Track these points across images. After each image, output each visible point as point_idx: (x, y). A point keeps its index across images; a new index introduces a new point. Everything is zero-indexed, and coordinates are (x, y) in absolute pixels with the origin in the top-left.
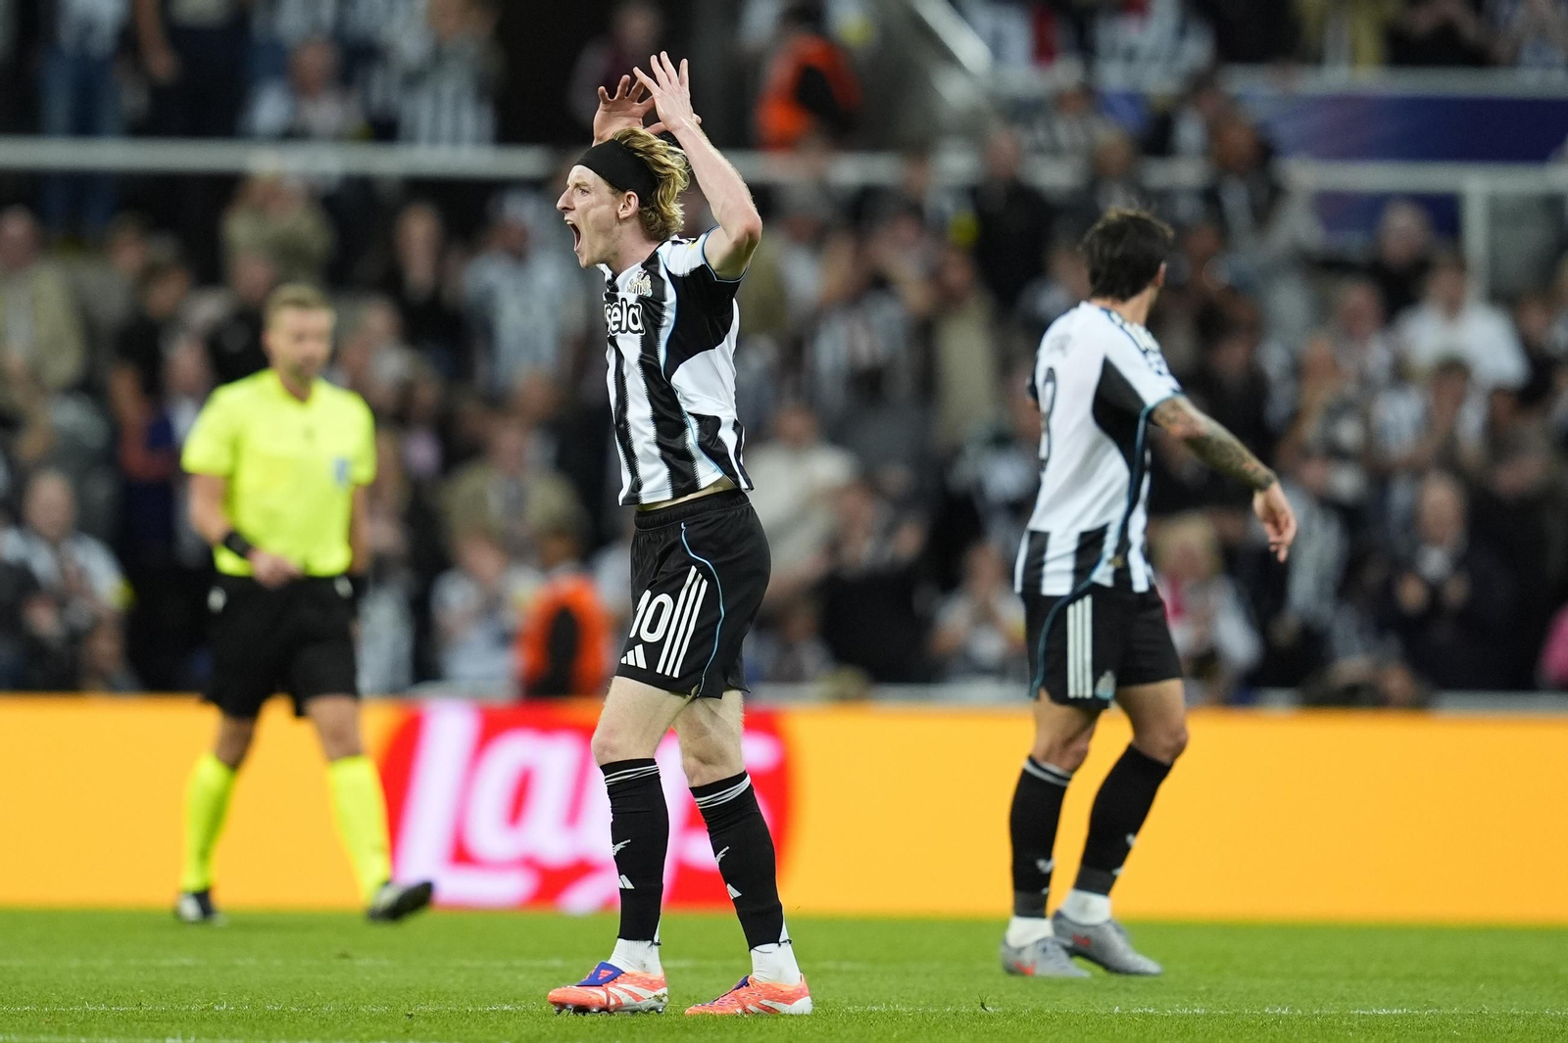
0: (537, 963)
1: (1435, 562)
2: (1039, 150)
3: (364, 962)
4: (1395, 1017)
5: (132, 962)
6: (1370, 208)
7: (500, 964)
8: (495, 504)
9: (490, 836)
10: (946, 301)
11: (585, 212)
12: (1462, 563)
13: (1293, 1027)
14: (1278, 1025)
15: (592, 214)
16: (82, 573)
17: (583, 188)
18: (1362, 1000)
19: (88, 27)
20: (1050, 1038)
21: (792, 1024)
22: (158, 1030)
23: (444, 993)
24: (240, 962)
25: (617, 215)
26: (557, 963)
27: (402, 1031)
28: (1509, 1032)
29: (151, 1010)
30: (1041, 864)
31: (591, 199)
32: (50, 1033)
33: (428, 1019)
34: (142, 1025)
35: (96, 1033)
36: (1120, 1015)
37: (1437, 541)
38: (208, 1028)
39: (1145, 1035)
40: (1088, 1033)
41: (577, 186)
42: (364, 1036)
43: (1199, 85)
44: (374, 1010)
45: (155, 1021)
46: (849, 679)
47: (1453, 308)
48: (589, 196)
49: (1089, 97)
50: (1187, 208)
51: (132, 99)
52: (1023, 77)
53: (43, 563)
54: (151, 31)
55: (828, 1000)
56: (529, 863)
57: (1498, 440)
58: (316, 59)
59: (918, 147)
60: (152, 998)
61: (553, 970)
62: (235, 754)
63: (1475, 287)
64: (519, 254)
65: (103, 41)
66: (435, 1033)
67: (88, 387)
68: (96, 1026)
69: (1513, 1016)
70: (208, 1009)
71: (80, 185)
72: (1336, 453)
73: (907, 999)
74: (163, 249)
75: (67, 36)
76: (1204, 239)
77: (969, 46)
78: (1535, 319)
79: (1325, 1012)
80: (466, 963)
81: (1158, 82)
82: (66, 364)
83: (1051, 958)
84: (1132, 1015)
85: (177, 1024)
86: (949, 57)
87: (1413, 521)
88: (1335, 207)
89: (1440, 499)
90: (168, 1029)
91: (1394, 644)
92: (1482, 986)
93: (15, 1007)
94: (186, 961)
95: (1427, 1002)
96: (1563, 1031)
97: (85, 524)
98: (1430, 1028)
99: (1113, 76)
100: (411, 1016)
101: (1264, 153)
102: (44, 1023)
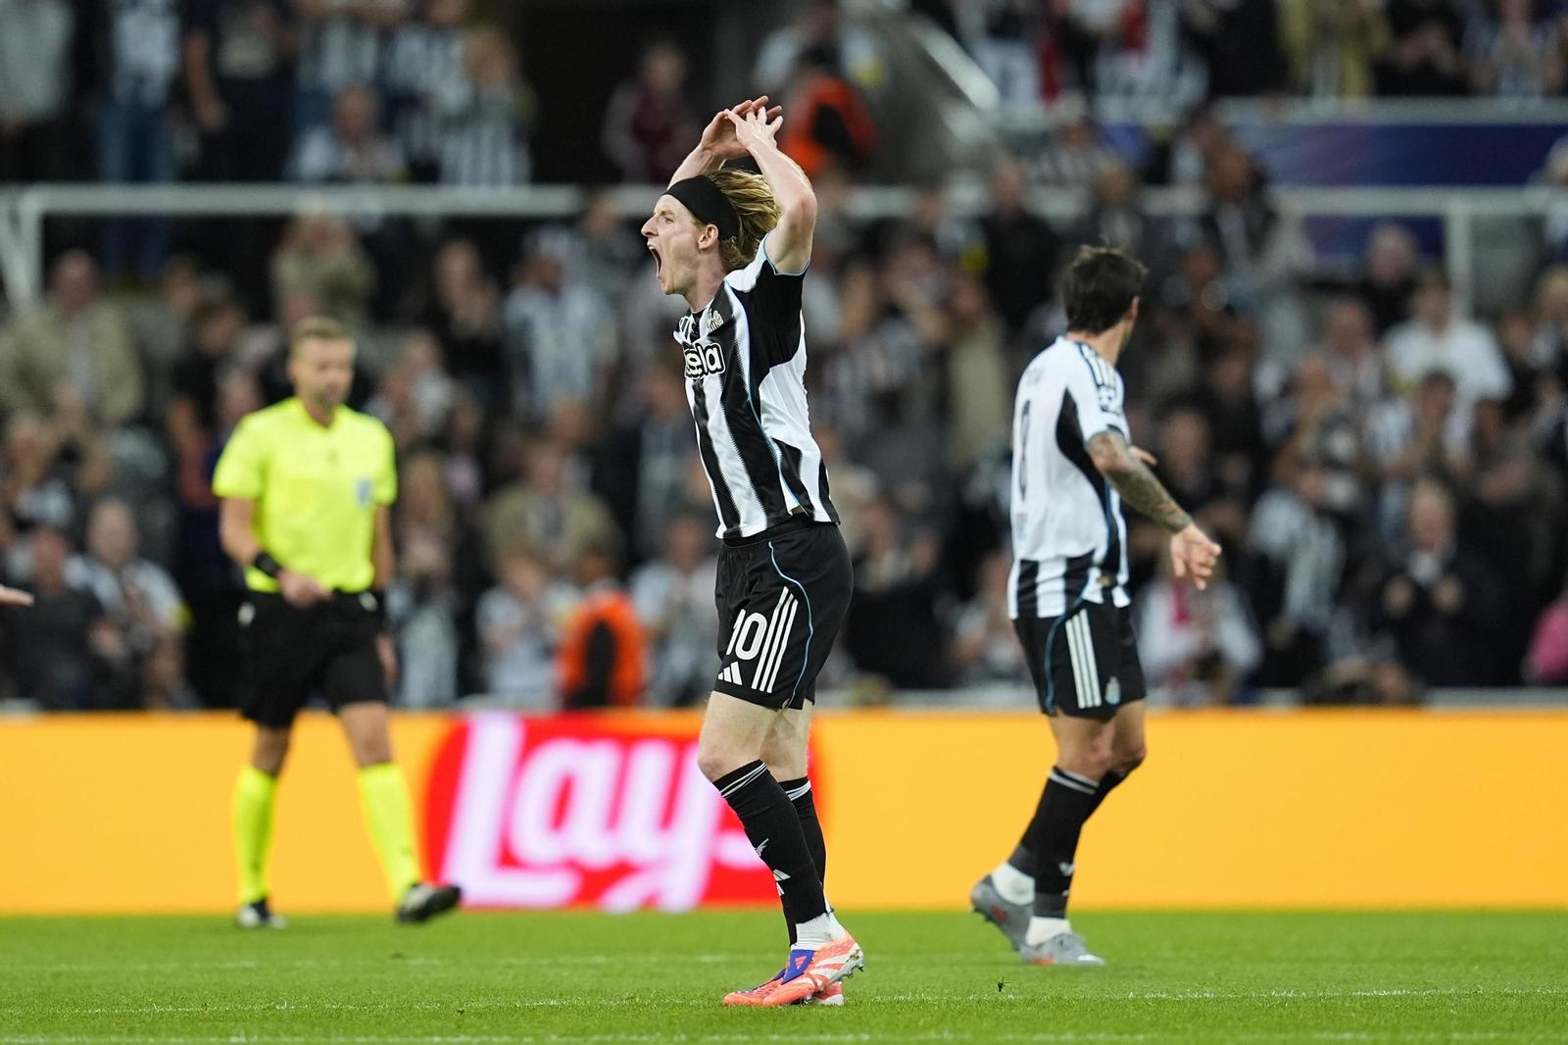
0: (579, 960)
1: (1426, 567)
2: (1044, 181)
3: (416, 962)
4: (1395, 998)
5: (197, 965)
6: (1358, 231)
7: (546, 961)
8: (535, 524)
9: (534, 840)
10: (959, 326)
11: (668, 239)
12: (1451, 567)
13: (1298, 1008)
14: (1284, 1007)
15: (674, 242)
16: (144, 597)
17: (668, 216)
18: (1364, 983)
19: (140, 79)
20: (1068, 1022)
21: (823, 1014)
22: (222, 1030)
23: (493, 990)
24: (298, 964)
25: (697, 245)
26: (600, 959)
27: (454, 1026)
28: (1504, 1010)
29: (216, 1011)
30: (1063, 867)
31: (675, 227)
32: (119, 1033)
33: (478, 1015)
34: (208, 1024)
35: (163, 1034)
36: (1134, 1000)
37: (1427, 547)
38: (268, 1026)
39: (1158, 1019)
40: (1105, 1018)
41: (663, 213)
42: (419, 1031)
43: (1195, 117)
44: (427, 1007)
45: (220, 1021)
46: (871, 686)
47: (1438, 325)
48: (672, 224)
49: (1092, 130)
50: (1185, 234)
51: (184, 145)
52: (1028, 111)
53: (105, 587)
54: (200, 83)
55: (858, 991)
56: (572, 865)
57: (1483, 448)
58: (358, 106)
59: (929, 180)
60: (216, 999)
61: (596, 966)
62: (273, 763)
63: (1459, 305)
64: (553, 289)
65: (155, 91)
66: (485, 1028)
67: (147, 421)
68: (164, 1026)
69: (1507, 995)
70: (269, 1008)
71: (136, 228)
72: (1331, 464)
73: (932, 988)
74: (215, 288)
75: (121, 88)
76: (1202, 263)
77: (976, 83)
78: (1516, 333)
79: (1329, 994)
80: (514, 961)
81: (1156, 114)
82: (125, 399)
83: (1068, 949)
84: (1145, 1000)
85: (240, 1024)
86: (957, 94)
87: (1404, 528)
88: (1324, 231)
89: (1430, 506)
90: (234, 1027)
91: (1387, 644)
92: (1477, 968)
93: (87, 1010)
94: (247, 964)
95: (1425, 983)
96: (1554, 1009)
97: (145, 550)
98: (1429, 1007)
99: (1113, 110)
100: (462, 1012)
101: (1258, 182)
102: (114, 1024)
